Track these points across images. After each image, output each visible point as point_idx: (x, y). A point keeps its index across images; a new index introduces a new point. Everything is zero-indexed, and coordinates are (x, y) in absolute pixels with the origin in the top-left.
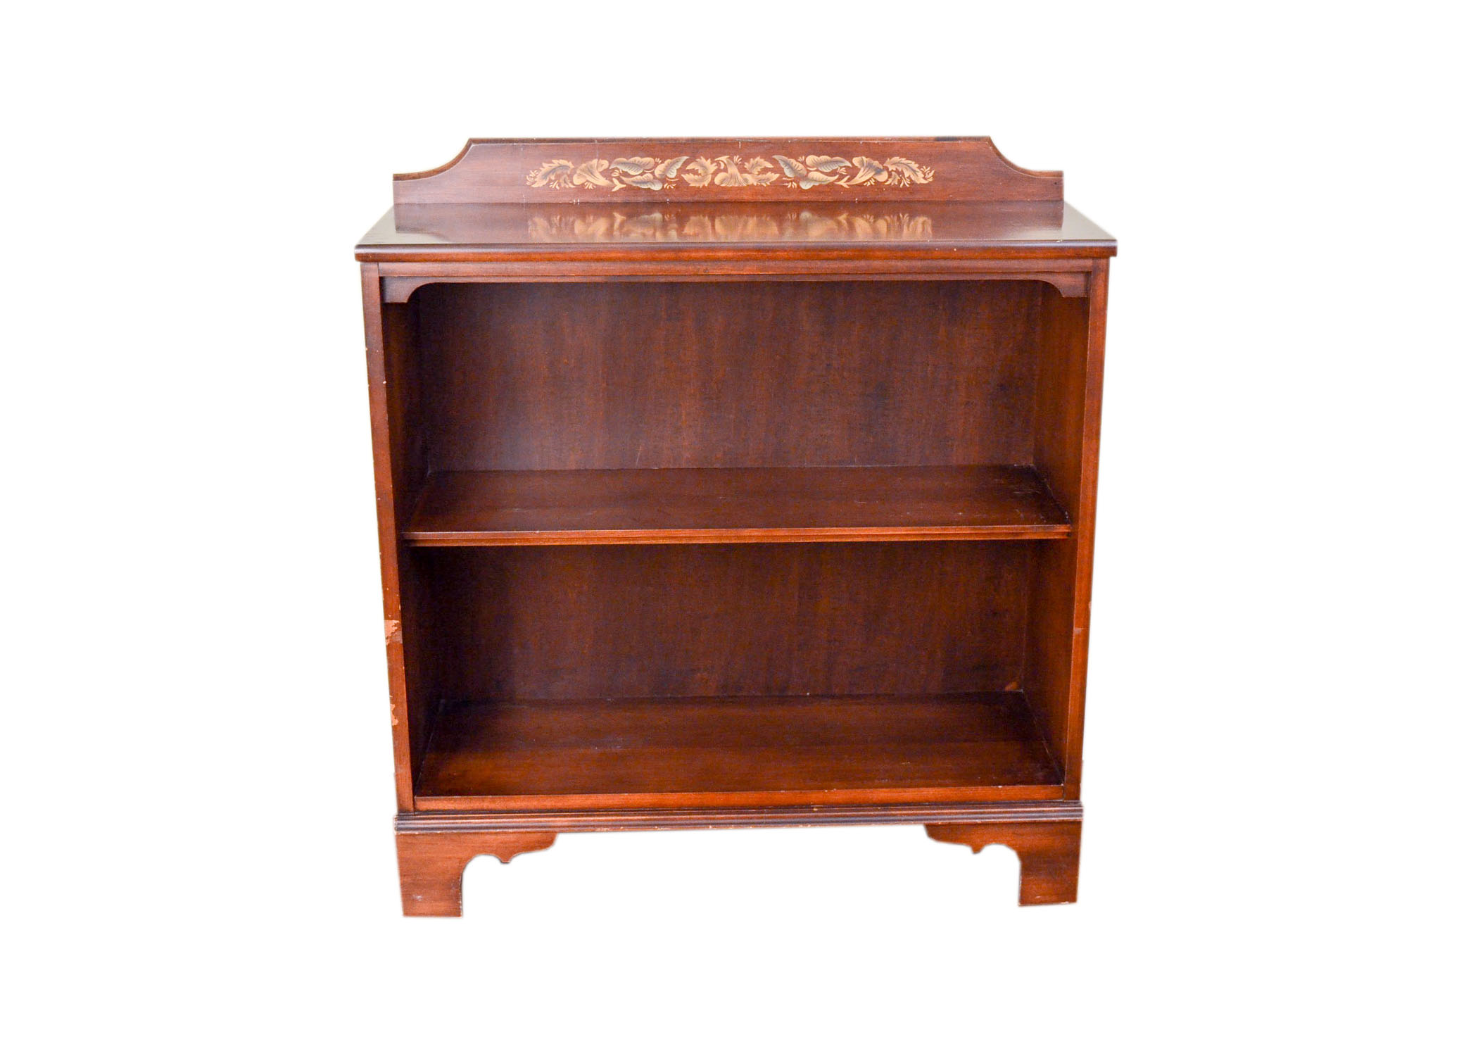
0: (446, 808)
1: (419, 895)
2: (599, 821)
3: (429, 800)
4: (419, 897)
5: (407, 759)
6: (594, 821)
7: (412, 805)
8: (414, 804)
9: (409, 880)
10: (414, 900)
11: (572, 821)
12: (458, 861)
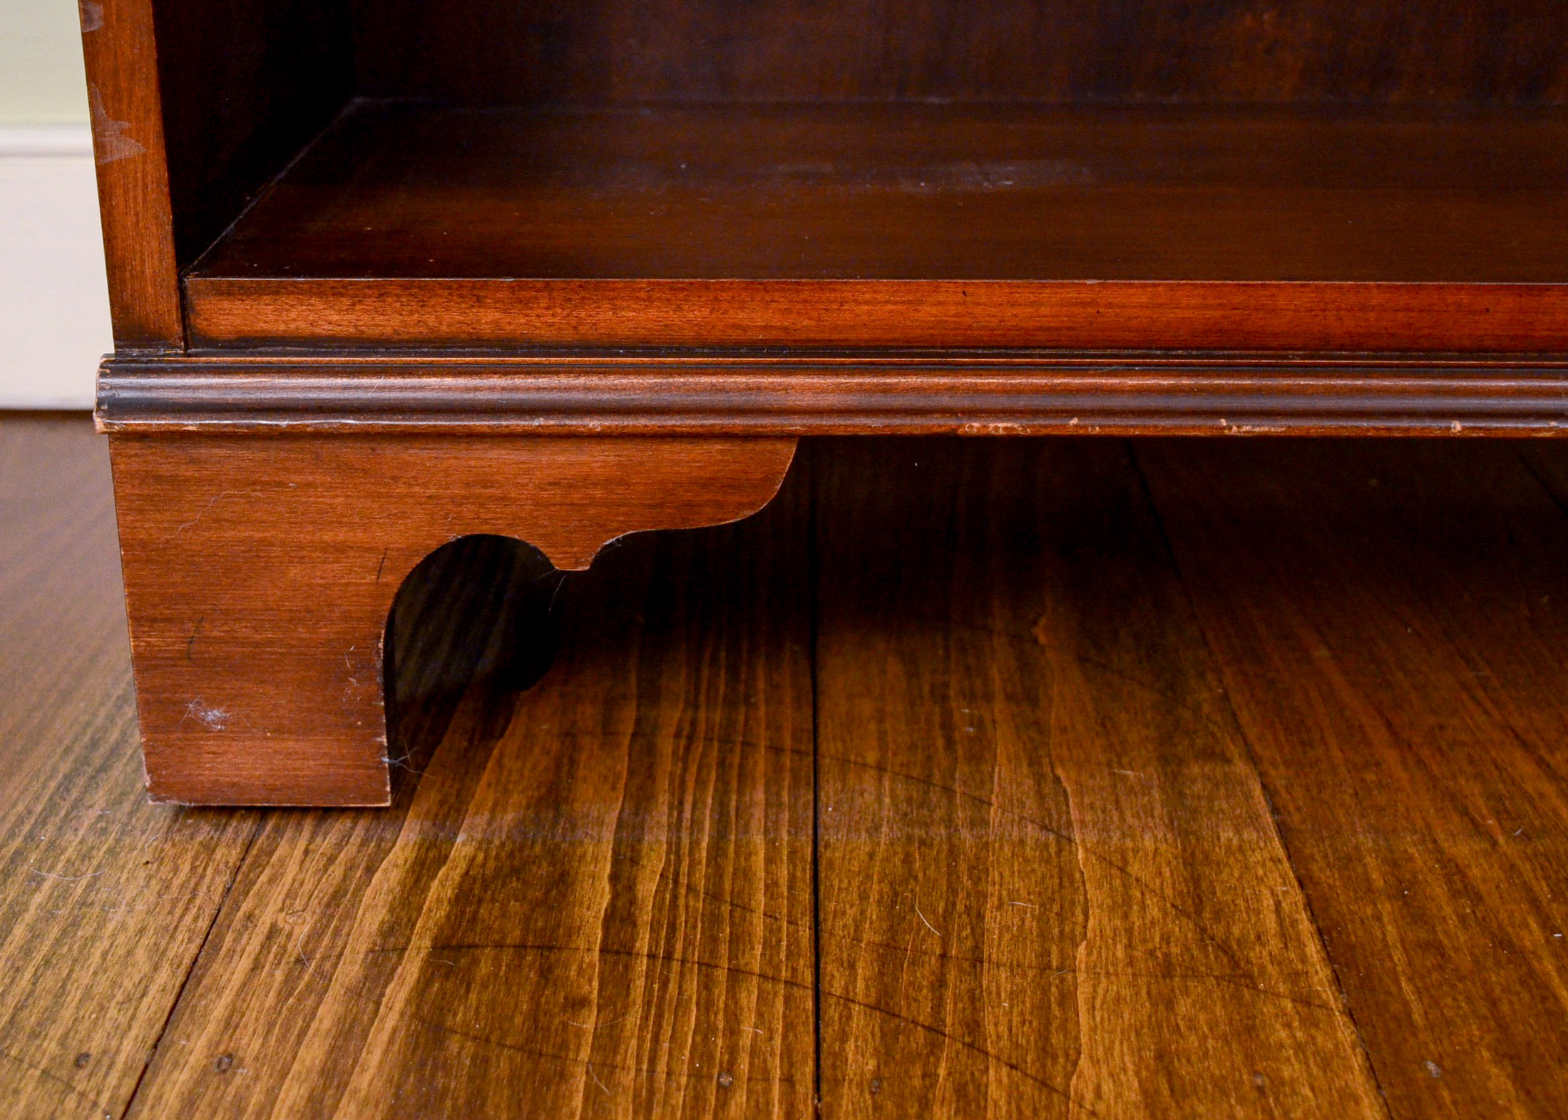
0: (323, 329)
1: (213, 703)
2: (976, 390)
3: (247, 292)
4: (214, 714)
5: (146, 91)
6: (951, 389)
7: (175, 315)
8: (185, 308)
9: (163, 640)
10: (193, 726)
11: (860, 389)
12: (372, 560)
